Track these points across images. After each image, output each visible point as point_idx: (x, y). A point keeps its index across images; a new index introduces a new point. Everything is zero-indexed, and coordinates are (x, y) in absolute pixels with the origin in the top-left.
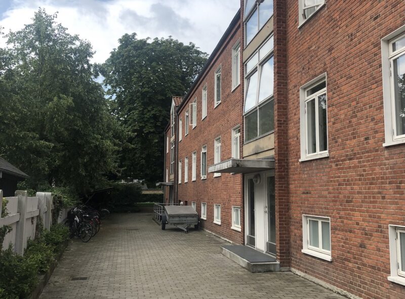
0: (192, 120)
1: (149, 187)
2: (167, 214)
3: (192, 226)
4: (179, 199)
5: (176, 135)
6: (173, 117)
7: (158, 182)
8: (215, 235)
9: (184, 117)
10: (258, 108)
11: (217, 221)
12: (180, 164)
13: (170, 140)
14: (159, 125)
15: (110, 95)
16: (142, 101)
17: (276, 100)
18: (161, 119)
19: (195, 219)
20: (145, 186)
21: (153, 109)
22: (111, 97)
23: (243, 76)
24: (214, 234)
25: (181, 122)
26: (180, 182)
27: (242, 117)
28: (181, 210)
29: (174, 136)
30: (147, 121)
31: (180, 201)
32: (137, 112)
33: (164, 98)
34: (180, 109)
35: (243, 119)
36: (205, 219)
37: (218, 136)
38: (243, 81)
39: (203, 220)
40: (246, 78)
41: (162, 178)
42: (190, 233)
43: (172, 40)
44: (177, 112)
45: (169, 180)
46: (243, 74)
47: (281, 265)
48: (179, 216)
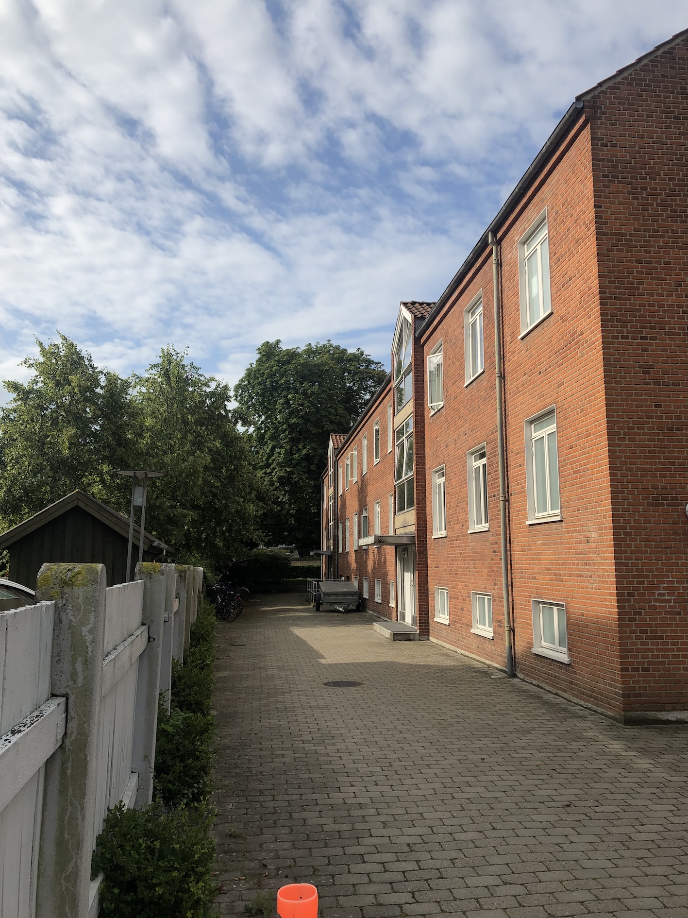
0: (352, 472)
1: (301, 554)
2: (322, 591)
3: (352, 607)
4: (340, 573)
5: (334, 487)
6: (330, 462)
7: (312, 550)
8: (376, 616)
9: (344, 465)
10: (405, 481)
11: (378, 599)
12: (340, 526)
13: (328, 492)
14: (314, 469)
15: (246, 428)
16: (289, 436)
17: (415, 479)
18: (316, 460)
19: (356, 597)
20: (296, 555)
21: (304, 448)
22: (247, 430)
23: (394, 444)
24: (376, 614)
25: (340, 470)
26: (340, 551)
27: (394, 486)
28: (340, 587)
29: (333, 488)
30: (297, 464)
31: (341, 576)
32: (283, 451)
33: (320, 431)
34: (339, 452)
35: (395, 489)
36: (367, 597)
37: (377, 499)
38: (395, 448)
39: (365, 599)
40: (397, 446)
41: (318, 545)
42: (349, 615)
43: (331, 346)
44: (336, 457)
45: (328, 547)
46: (394, 441)
47: (420, 635)
48: (336, 594)
